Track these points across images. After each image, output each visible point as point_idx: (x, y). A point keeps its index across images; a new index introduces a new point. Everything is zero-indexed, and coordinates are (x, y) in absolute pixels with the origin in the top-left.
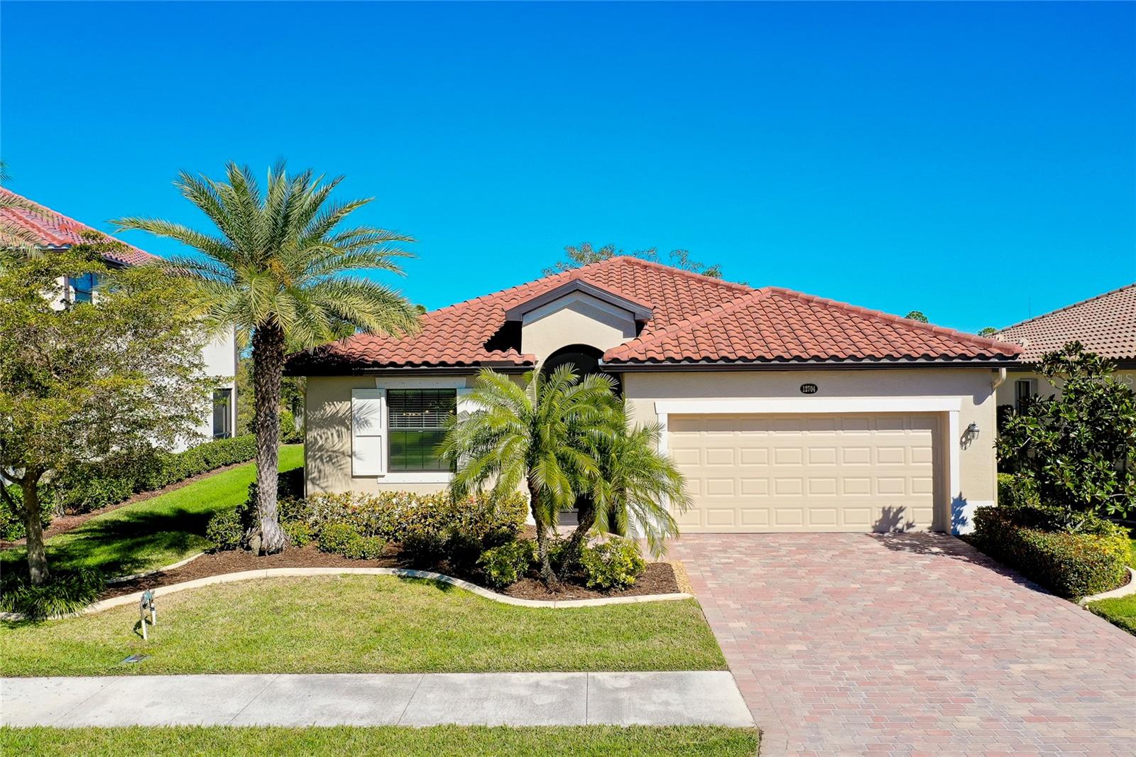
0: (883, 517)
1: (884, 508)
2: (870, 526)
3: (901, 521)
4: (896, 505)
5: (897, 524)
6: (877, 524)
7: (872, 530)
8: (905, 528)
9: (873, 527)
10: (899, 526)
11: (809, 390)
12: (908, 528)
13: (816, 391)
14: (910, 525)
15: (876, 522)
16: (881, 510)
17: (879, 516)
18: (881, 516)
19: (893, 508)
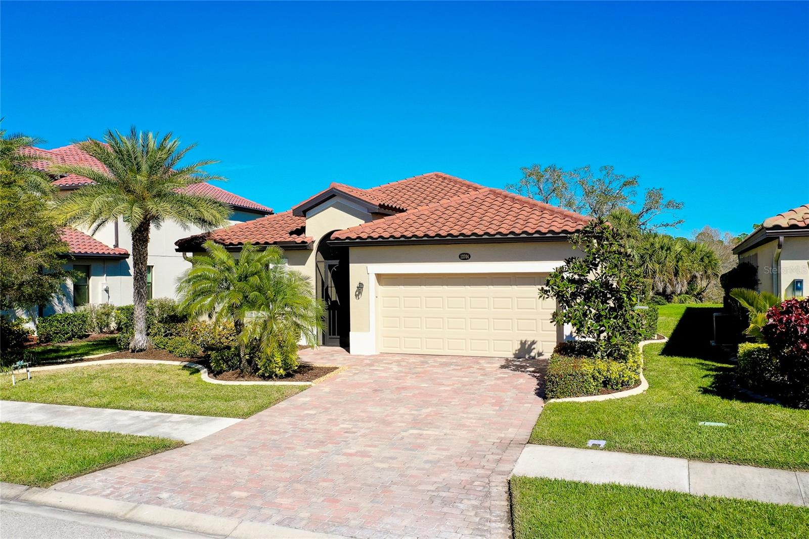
0: (521, 348)
1: (521, 341)
2: (511, 353)
3: (534, 351)
4: (530, 339)
5: (531, 352)
6: (517, 352)
7: (513, 356)
8: (537, 356)
9: (514, 354)
10: (533, 354)
11: (465, 257)
12: (538, 356)
13: (470, 257)
14: (540, 354)
15: (516, 351)
16: (519, 342)
17: (518, 346)
18: (519, 347)
19: (528, 341)
